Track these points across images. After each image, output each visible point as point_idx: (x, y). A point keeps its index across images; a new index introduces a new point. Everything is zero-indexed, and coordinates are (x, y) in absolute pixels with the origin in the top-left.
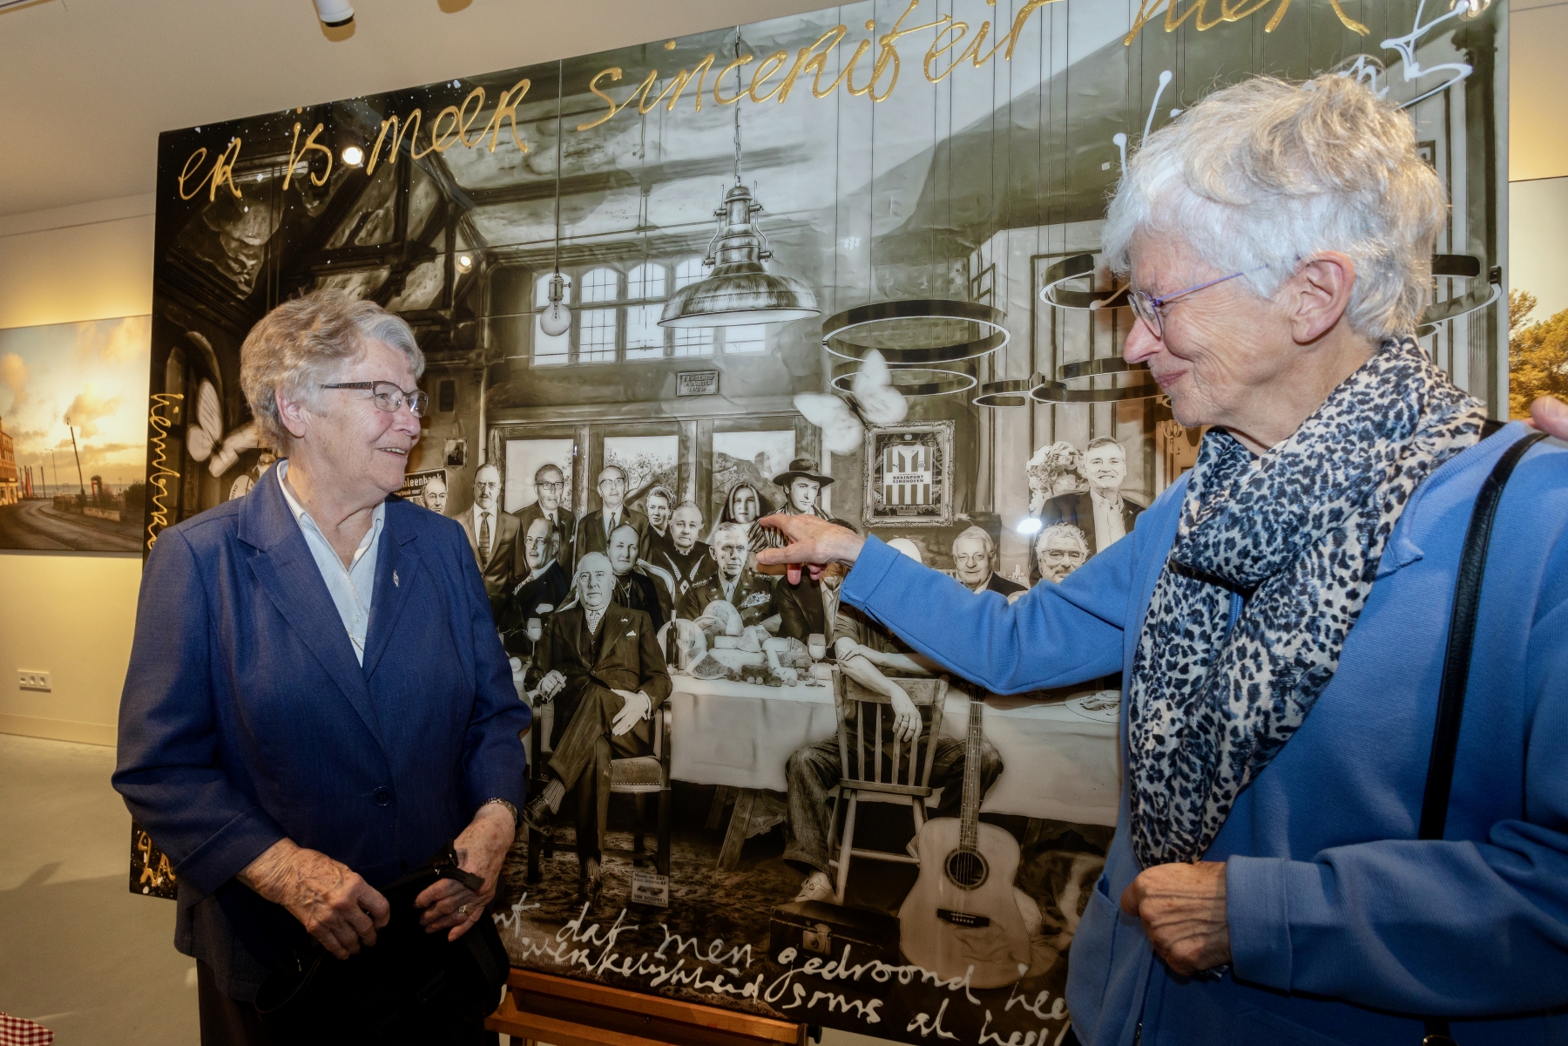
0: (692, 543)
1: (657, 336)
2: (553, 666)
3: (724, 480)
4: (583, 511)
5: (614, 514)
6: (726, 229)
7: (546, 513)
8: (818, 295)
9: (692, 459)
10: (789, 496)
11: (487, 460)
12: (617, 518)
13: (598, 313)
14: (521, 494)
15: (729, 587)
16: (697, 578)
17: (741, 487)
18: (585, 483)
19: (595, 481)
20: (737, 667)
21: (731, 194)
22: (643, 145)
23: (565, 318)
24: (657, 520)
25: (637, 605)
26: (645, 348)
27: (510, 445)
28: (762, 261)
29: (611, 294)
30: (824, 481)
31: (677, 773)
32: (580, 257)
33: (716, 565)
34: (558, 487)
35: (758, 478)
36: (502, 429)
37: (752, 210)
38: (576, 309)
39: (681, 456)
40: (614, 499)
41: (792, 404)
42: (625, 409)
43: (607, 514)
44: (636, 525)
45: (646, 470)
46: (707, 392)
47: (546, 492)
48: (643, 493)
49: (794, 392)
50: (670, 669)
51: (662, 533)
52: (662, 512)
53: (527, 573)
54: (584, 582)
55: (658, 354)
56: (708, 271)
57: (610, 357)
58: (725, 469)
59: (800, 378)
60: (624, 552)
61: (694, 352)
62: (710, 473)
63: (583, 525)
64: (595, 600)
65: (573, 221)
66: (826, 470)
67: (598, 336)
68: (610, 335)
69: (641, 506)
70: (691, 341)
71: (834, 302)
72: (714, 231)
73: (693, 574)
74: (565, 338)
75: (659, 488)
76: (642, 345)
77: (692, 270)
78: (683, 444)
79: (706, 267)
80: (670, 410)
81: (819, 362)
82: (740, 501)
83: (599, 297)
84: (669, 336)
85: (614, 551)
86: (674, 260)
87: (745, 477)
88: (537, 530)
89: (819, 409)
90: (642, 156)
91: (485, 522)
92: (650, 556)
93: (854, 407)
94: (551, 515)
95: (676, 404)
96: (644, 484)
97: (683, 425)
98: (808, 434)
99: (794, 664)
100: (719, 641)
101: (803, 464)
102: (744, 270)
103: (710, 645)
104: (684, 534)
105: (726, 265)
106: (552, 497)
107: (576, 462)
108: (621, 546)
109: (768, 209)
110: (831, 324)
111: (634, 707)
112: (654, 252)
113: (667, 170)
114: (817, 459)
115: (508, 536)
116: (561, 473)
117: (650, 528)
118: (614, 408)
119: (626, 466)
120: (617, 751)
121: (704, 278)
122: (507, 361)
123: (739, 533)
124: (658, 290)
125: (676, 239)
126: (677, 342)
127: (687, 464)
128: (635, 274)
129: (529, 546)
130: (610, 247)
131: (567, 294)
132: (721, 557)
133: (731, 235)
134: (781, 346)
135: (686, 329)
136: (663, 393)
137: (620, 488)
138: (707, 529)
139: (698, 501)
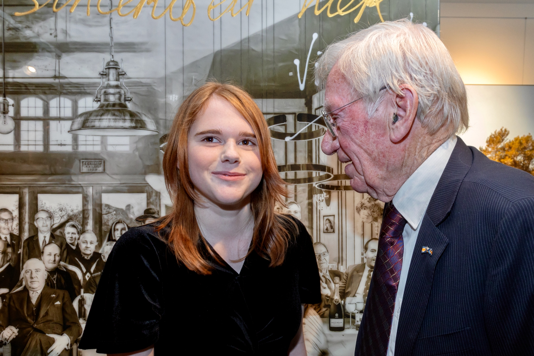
0: (92, 252)
1: (68, 138)
2: (10, 322)
3: (109, 219)
4: (26, 235)
5: (45, 237)
6: (106, 83)
8: (157, 123)
9: (90, 207)
12: (47, 240)
13: (32, 124)
16: (95, 271)
17: (118, 222)
18: (27, 219)
19: (33, 218)
21: (108, 64)
22: (56, 30)
24: (71, 240)
25: (60, 287)
26: (61, 145)
28: (127, 103)
29: (40, 113)
32: (22, 90)
34: (9, 221)
35: (128, 218)
37: (120, 74)
38: (18, 119)
39: (84, 205)
40: (45, 229)
41: (144, 180)
42: (50, 178)
43: (41, 237)
44: (59, 243)
45: (64, 213)
46: (98, 171)
48: (62, 226)
49: (145, 173)
50: (81, 321)
51: (74, 248)
52: (74, 236)
54: (28, 275)
55: (69, 149)
56: (96, 105)
57: (40, 149)
58: (109, 213)
59: (148, 166)
60: (52, 258)
61: (90, 149)
62: (101, 215)
63: (26, 244)
64: (35, 285)
65: (14, 68)
66: (163, 214)
67: (32, 136)
68: (40, 136)
69: (61, 233)
70: (88, 143)
71: (165, 127)
72: (99, 84)
73: (92, 270)
74: (11, 135)
75: (71, 223)
76: (59, 143)
77: (88, 104)
78: (85, 199)
79: (95, 103)
80: (77, 180)
81: (158, 157)
82: (117, 230)
83: (32, 114)
84: (75, 139)
85: (46, 257)
86: (77, 97)
87: (120, 217)
89: (158, 182)
90: (56, 36)
92: (68, 260)
94: (6, 238)
95: (80, 177)
96: (63, 220)
97: (85, 188)
98: (153, 195)
101: (151, 211)
102: (117, 106)
104: (87, 248)
105: (107, 103)
106: (6, 227)
107: (21, 206)
108: (50, 255)
109: (129, 74)
110: (164, 138)
111: (60, 343)
112: (65, 91)
113: (71, 46)
114: (158, 209)
116: (11, 213)
117: (67, 245)
118: (43, 178)
119: (52, 211)
121: (95, 109)
124: (68, 112)
125: (77, 85)
126: (80, 143)
127: (88, 210)
128: (54, 103)
130: (38, 86)
131: (11, 111)
133: (109, 86)
134: (137, 149)
135: (85, 136)
136: (73, 171)
137: (48, 223)
138: (100, 245)
139: (94, 230)
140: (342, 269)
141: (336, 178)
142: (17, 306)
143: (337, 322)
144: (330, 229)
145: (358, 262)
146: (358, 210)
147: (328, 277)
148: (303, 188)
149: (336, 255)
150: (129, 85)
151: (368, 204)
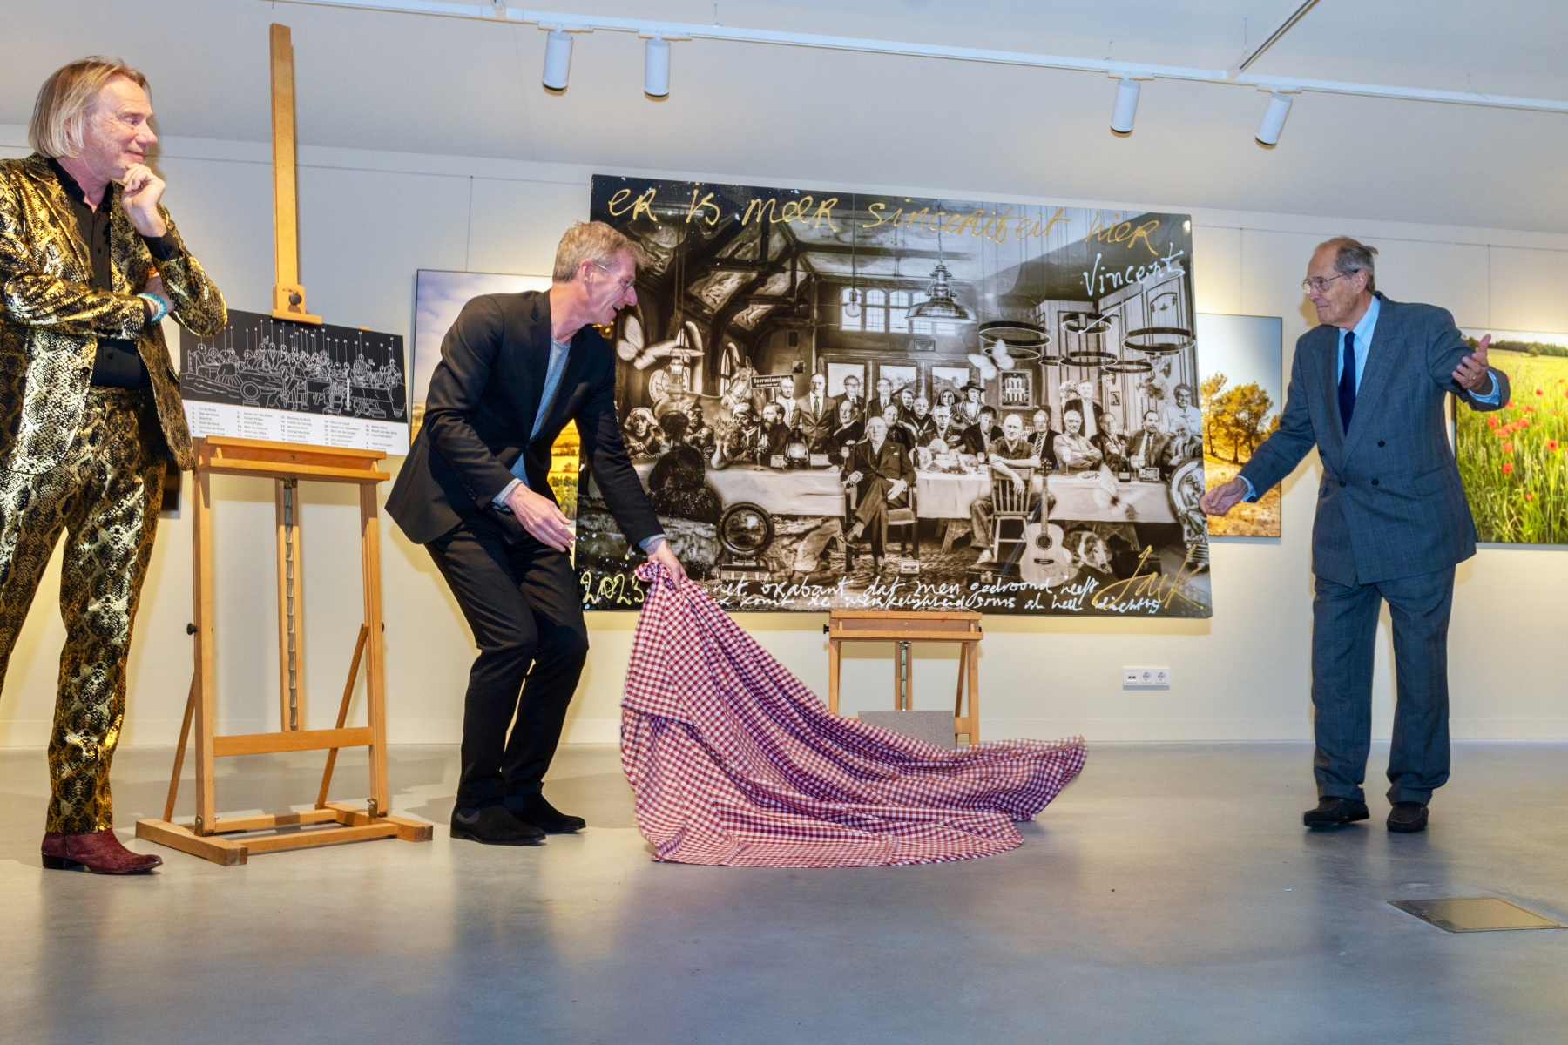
0: (924, 414)
1: (905, 323)
2: (856, 468)
3: (938, 388)
4: (870, 398)
5: (886, 400)
6: (936, 282)
7: (851, 398)
8: (977, 315)
9: (923, 377)
10: (967, 396)
11: (817, 372)
12: (888, 403)
13: (875, 310)
14: (836, 389)
15: (942, 434)
16: (927, 429)
17: (946, 391)
18: (871, 385)
20: (946, 467)
21: (937, 268)
22: (896, 239)
23: (858, 310)
24: (907, 403)
25: (898, 440)
26: (900, 328)
27: (830, 365)
28: (953, 298)
29: (882, 302)
30: (982, 390)
31: (920, 515)
32: (867, 283)
33: (935, 424)
36: (825, 357)
37: (947, 276)
38: (864, 306)
39: (918, 376)
40: (886, 393)
41: (967, 358)
42: (890, 353)
43: (882, 400)
44: (897, 405)
46: (929, 349)
47: (850, 388)
48: (900, 391)
49: (967, 353)
50: (915, 469)
51: (910, 410)
52: (909, 400)
53: (841, 425)
54: (871, 430)
55: (906, 331)
56: (928, 299)
57: (882, 330)
59: (970, 348)
60: (891, 417)
61: (922, 332)
63: (870, 405)
64: (877, 439)
65: (861, 267)
66: (982, 386)
67: (875, 319)
68: (882, 320)
69: (899, 397)
70: (921, 327)
71: (984, 318)
72: (931, 282)
73: (925, 428)
74: (859, 319)
75: (907, 389)
76: (898, 326)
77: (921, 297)
78: (919, 371)
79: (927, 297)
80: (912, 356)
81: (978, 342)
82: (945, 397)
83: (876, 303)
84: (911, 324)
85: (886, 416)
86: (912, 291)
87: (947, 387)
88: (846, 406)
89: (978, 360)
90: (896, 245)
91: (816, 402)
92: (904, 419)
93: (993, 361)
94: (853, 399)
95: (915, 354)
96: (900, 387)
97: (918, 363)
98: (975, 371)
99: (972, 465)
100: (937, 456)
101: (973, 383)
102: (944, 300)
103: (934, 458)
104: (920, 410)
105: (936, 297)
106: (854, 391)
107: (866, 374)
108: (890, 414)
109: (954, 276)
110: (983, 327)
111: (898, 487)
112: (903, 287)
113: (908, 253)
114: (978, 381)
115: (830, 408)
116: (858, 380)
117: (904, 407)
118: (884, 353)
120: (890, 506)
121: (927, 301)
122: (828, 327)
123: (946, 410)
124: (905, 303)
125: (913, 283)
126: (915, 327)
127: (921, 380)
128: (893, 295)
129: (841, 413)
130: (881, 281)
131: (859, 300)
132: (937, 420)
133: (938, 285)
134: (961, 334)
135: (917, 321)
136: (908, 349)
137: (888, 389)
138: (931, 408)
139: (926, 396)
140: (1127, 434)
141: (1119, 363)
142: (862, 455)
143: (1124, 475)
144: (1117, 402)
145: (1139, 428)
146: (1138, 388)
147: (1116, 439)
148: (1094, 370)
149: (1121, 422)
150: (954, 284)
151: (1145, 384)
